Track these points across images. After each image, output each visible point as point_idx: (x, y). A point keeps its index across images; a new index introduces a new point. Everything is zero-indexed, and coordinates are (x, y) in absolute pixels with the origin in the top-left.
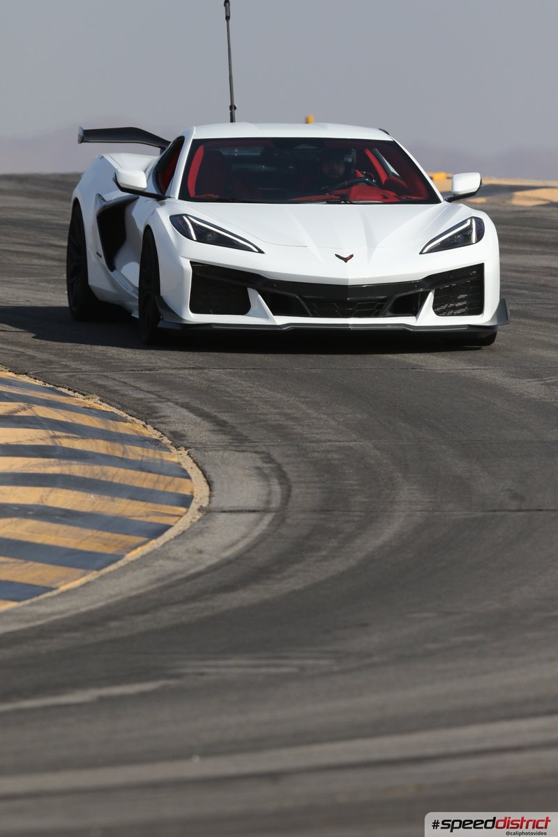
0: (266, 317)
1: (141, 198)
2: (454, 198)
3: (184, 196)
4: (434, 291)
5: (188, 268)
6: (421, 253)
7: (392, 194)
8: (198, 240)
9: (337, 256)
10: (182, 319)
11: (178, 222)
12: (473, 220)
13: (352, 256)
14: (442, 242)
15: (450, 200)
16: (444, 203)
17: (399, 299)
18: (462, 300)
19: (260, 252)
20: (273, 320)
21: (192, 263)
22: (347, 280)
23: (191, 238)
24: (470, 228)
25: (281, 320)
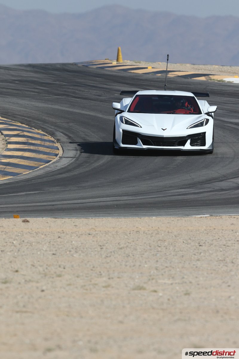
0: (141, 146)
2: (208, 113)
3: (128, 111)
4: (190, 139)
5: (121, 131)
6: (187, 128)
8: (125, 124)
9: (162, 129)
10: (120, 146)
12: (206, 119)
13: (166, 129)
14: (194, 126)
15: (206, 113)
16: (203, 114)
17: (179, 141)
18: (199, 142)
19: (141, 127)
20: (143, 147)
21: (123, 130)
22: (163, 136)
23: (123, 123)
24: (204, 121)
25: (145, 147)
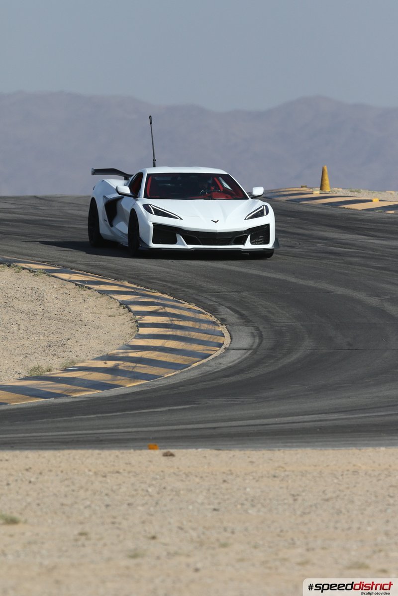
0: (184, 245)
1: (125, 197)
2: (254, 197)
3: (146, 196)
4: (251, 234)
5: (152, 226)
6: (245, 220)
7: (229, 196)
8: (155, 215)
9: (212, 220)
10: (149, 246)
11: (146, 207)
12: (264, 206)
13: (218, 221)
14: (253, 215)
15: (252, 198)
16: (250, 199)
17: (236, 238)
18: (260, 239)
19: (181, 219)
20: (187, 246)
21: (153, 223)
22: (217, 230)
23: (152, 213)
24: (263, 210)
25: (190, 247)
